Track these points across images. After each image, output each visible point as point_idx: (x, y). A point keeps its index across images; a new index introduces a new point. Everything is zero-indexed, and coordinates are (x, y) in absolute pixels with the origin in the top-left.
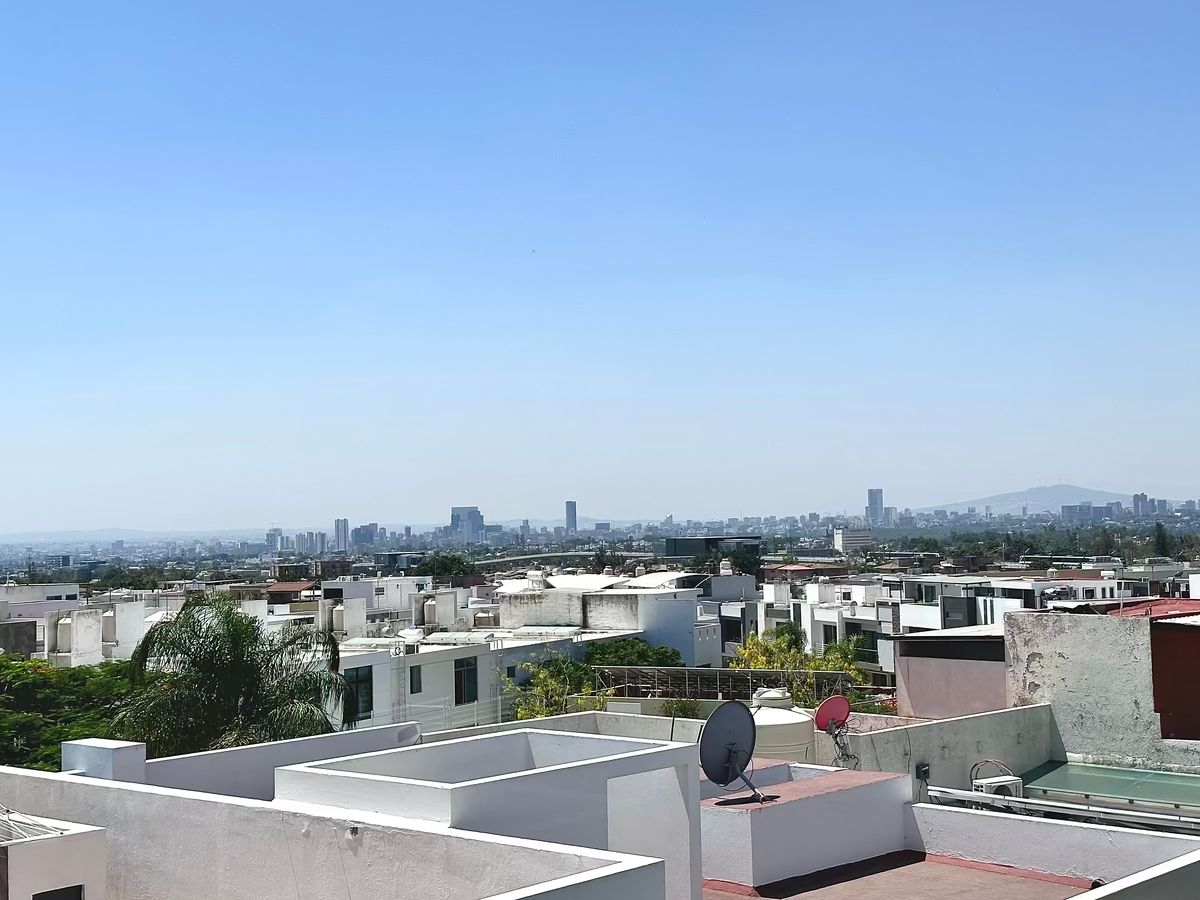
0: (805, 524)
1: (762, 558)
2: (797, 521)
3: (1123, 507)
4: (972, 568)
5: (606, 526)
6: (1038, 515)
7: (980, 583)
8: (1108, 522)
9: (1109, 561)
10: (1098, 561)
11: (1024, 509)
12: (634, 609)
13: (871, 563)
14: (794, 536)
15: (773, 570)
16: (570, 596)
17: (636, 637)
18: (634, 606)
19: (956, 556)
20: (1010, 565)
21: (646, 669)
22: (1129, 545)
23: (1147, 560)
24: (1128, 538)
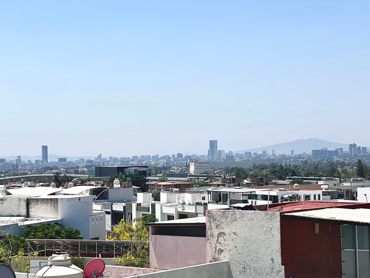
0: (174, 160)
1: (147, 178)
2: (170, 158)
3: (344, 151)
4: (261, 183)
5: (64, 160)
6: (299, 155)
7: (251, 192)
8: (336, 159)
9: (332, 179)
10: (326, 180)
11: (292, 152)
12: (56, 207)
13: (207, 181)
14: (169, 166)
15: (153, 185)
16: (20, 200)
17: (56, 223)
18: (56, 205)
19: (253, 177)
20: (281, 182)
21: (58, 241)
22: (345, 171)
23: (352, 179)
24: (345, 168)
